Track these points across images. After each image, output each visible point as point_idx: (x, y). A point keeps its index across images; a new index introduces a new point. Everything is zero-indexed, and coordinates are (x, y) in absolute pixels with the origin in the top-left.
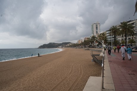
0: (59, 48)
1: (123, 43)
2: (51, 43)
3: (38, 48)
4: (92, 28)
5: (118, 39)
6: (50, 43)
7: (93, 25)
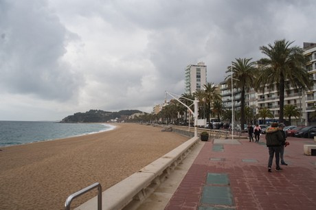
0: (111, 122)
1: (263, 114)
2: (95, 111)
3: (60, 122)
4: (186, 75)
5: (251, 104)
6: (91, 111)
7: (189, 69)
